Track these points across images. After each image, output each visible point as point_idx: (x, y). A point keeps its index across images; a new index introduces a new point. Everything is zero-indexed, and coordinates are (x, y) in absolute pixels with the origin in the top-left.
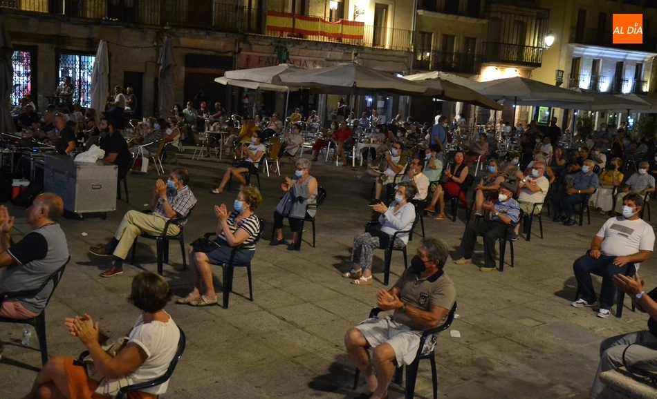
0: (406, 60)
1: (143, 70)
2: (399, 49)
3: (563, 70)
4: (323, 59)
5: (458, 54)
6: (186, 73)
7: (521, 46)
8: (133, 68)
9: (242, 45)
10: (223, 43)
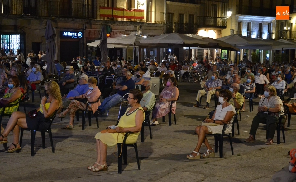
0: (162, 28)
1: (41, 41)
2: (160, 23)
3: (234, 29)
4: (124, 31)
5: (186, 24)
6: (61, 42)
7: (216, 18)
8: (36, 40)
9: (87, 25)
10: (78, 25)
